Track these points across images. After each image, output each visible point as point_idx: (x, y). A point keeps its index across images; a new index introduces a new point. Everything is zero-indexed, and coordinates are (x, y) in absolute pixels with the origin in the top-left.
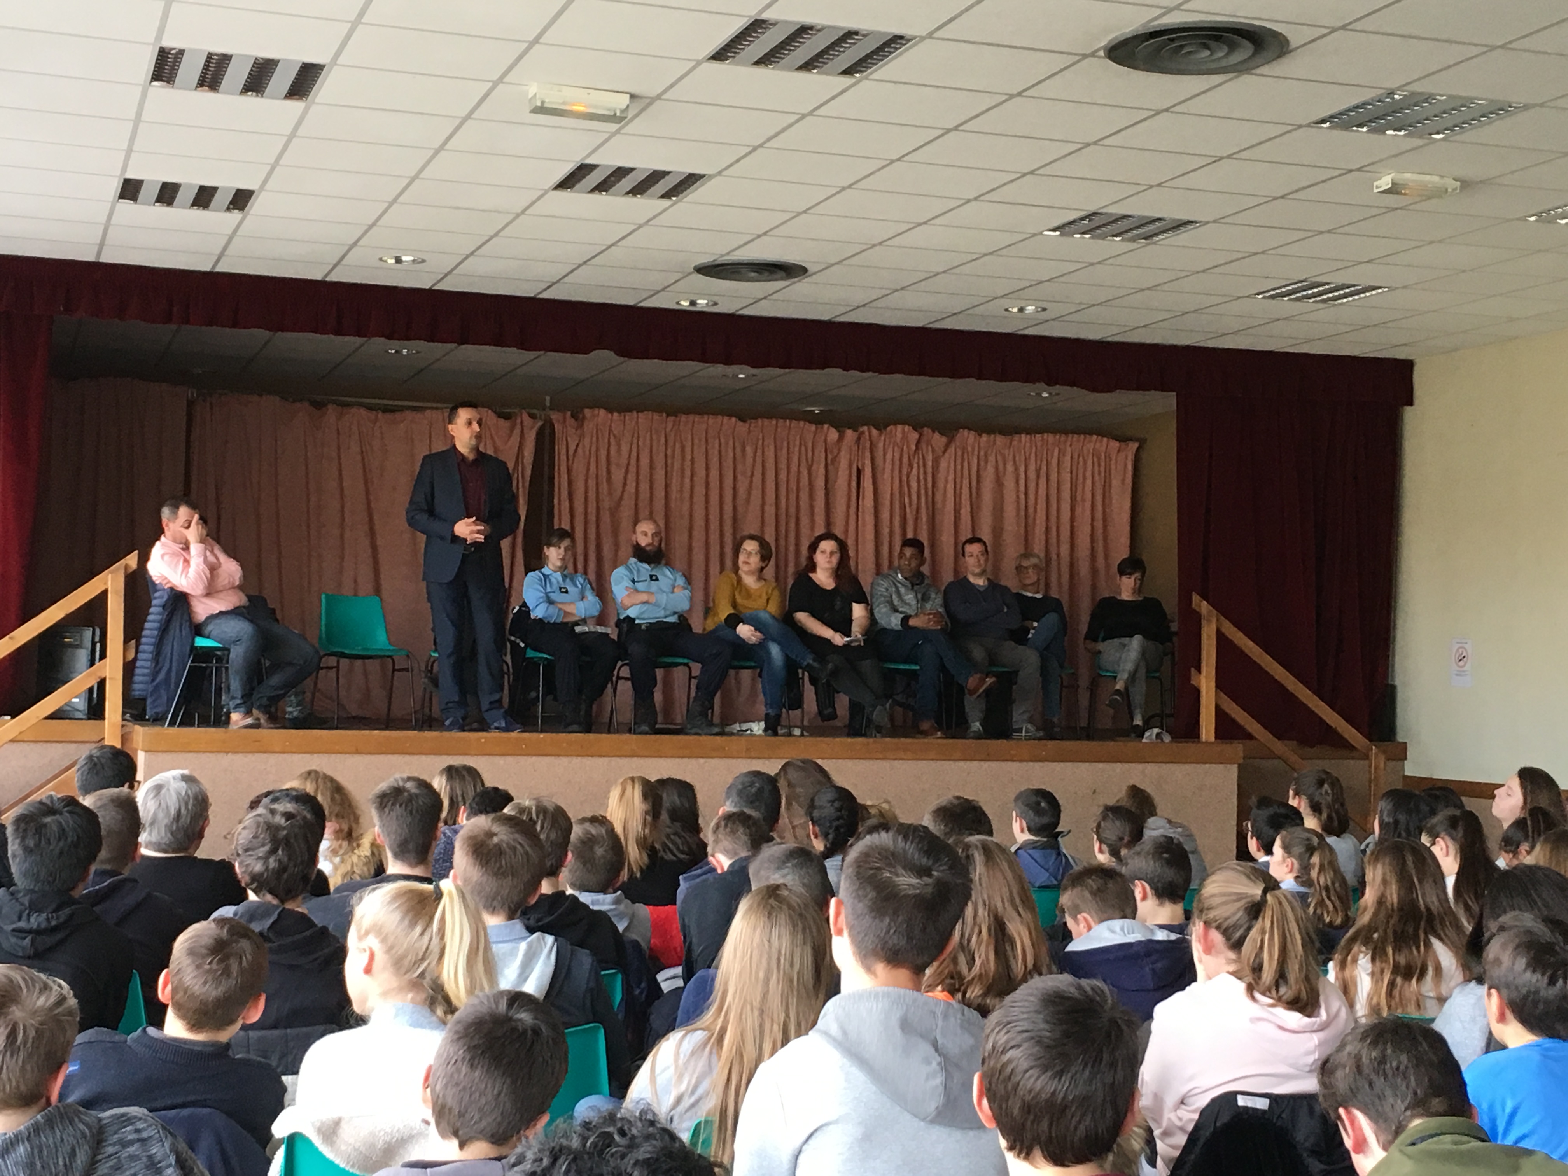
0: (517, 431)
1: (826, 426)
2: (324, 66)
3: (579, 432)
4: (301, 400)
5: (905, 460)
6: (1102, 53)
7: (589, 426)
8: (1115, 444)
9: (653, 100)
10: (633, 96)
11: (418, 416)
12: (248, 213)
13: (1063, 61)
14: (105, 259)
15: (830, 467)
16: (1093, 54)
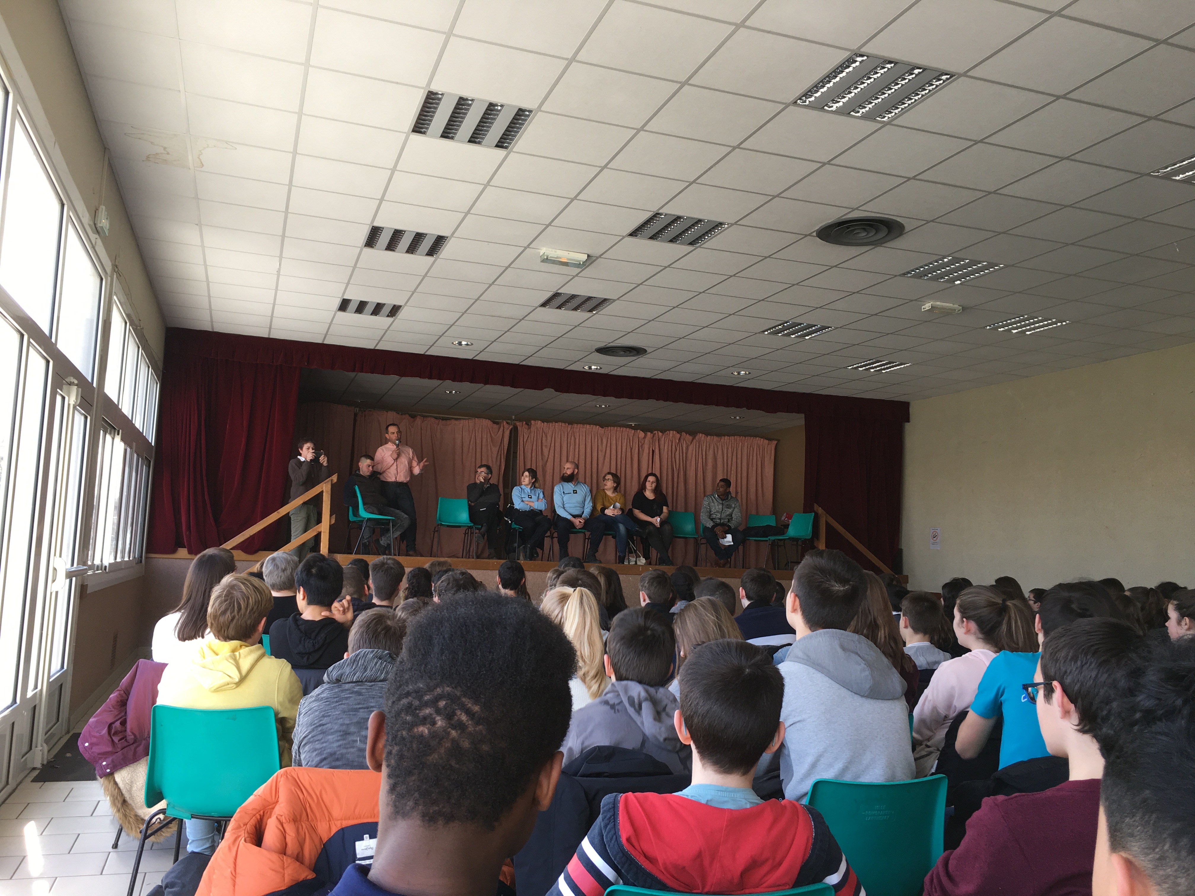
0: (501, 430)
1: (639, 431)
2: (447, 237)
3: (529, 430)
4: (405, 414)
5: (674, 447)
6: (815, 234)
7: (533, 428)
8: (766, 442)
9: (597, 258)
10: (588, 256)
11: (457, 422)
12: (396, 318)
13: (794, 238)
14: (326, 342)
15: (640, 449)
16: (810, 235)
